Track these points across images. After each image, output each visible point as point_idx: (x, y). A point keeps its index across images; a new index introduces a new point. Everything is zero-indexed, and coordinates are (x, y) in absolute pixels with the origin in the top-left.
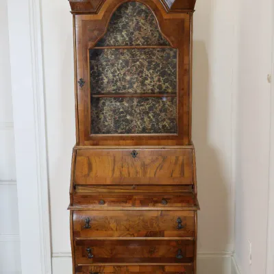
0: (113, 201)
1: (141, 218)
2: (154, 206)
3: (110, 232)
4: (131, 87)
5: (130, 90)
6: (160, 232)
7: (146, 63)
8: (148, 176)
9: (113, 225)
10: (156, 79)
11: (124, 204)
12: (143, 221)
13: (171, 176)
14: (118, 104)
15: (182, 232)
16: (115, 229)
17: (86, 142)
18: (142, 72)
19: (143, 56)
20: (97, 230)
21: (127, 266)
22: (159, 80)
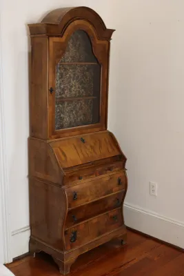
1: (101, 183)
2: (106, 173)
4: (64, 93)
5: (63, 96)
6: (111, 190)
7: (72, 75)
8: (98, 154)
10: (77, 86)
12: (103, 185)
13: (109, 152)
14: (56, 106)
15: (121, 187)
17: (53, 137)
18: (70, 82)
19: (71, 70)
20: (81, 199)
22: (79, 88)
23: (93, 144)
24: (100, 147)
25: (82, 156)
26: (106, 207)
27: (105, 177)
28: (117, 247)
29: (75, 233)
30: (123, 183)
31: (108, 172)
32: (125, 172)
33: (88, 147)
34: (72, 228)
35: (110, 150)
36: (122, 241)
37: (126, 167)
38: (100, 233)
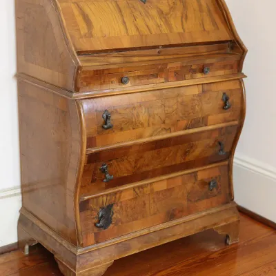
0: (139, 77)
1: (179, 100)
2: (192, 78)
3: (140, 130)
6: (203, 118)
8: (175, 30)
9: (143, 117)
11: (155, 80)
12: (182, 103)
13: (204, 30)
15: (227, 114)
16: (146, 124)
20: (121, 129)
21: (151, 184)
23: (165, 9)
24: (185, 17)
25: (133, 31)
26: (190, 157)
27: (191, 87)
28: (214, 248)
29: (108, 209)
30: (234, 108)
31: (199, 75)
32: (241, 82)
33: (154, 12)
34: (102, 196)
35: (208, 26)
36: (227, 237)
37: (244, 71)
38: (171, 216)
